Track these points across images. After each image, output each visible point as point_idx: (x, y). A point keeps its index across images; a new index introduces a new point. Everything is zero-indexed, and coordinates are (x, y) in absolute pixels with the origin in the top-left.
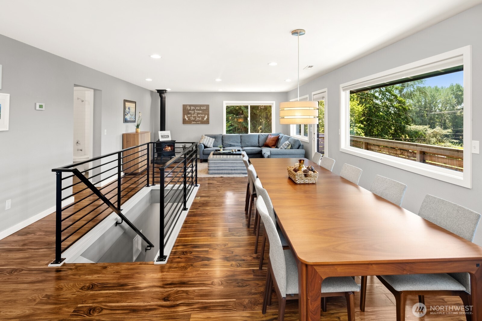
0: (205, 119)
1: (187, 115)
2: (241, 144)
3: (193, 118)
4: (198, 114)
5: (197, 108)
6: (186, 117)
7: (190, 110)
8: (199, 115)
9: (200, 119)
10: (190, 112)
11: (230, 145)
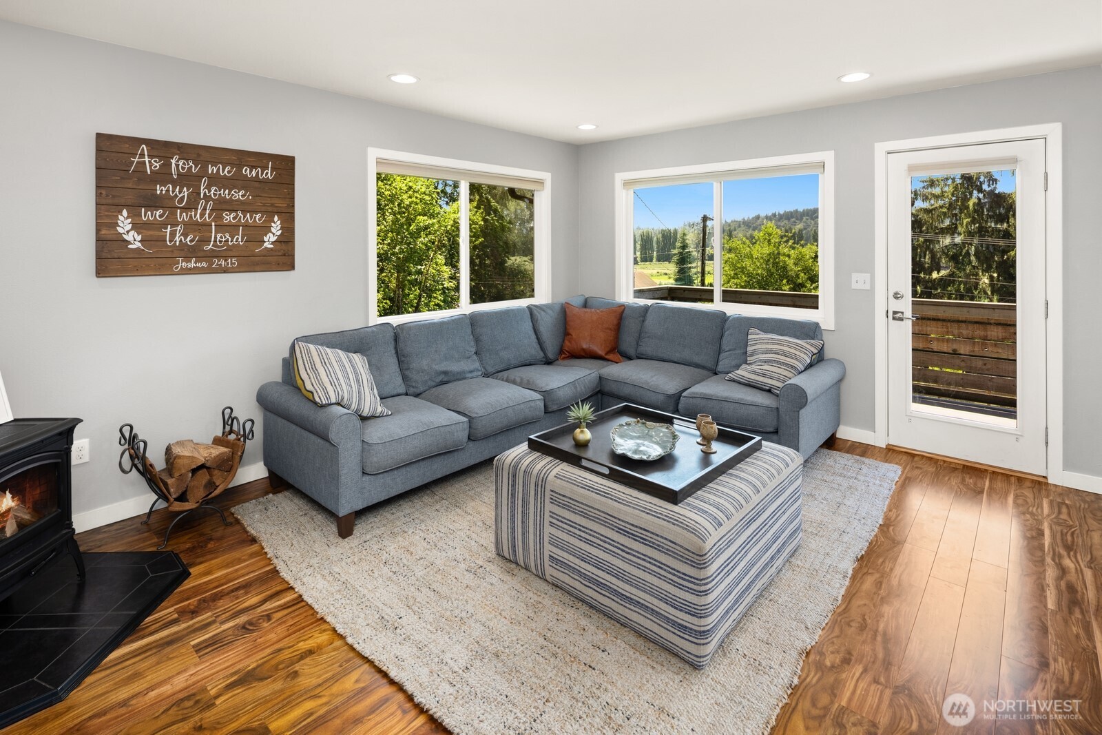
0: (270, 240)
1: (134, 215)
2: (481, 361)
3: (185, 235)
4: (222, 206)
5: (211, 169)
6: (124, 224)
7: (163, 176)
8: (229, 218)
9: (239, 239)
10: (159, 189)
11: (445, 373)
